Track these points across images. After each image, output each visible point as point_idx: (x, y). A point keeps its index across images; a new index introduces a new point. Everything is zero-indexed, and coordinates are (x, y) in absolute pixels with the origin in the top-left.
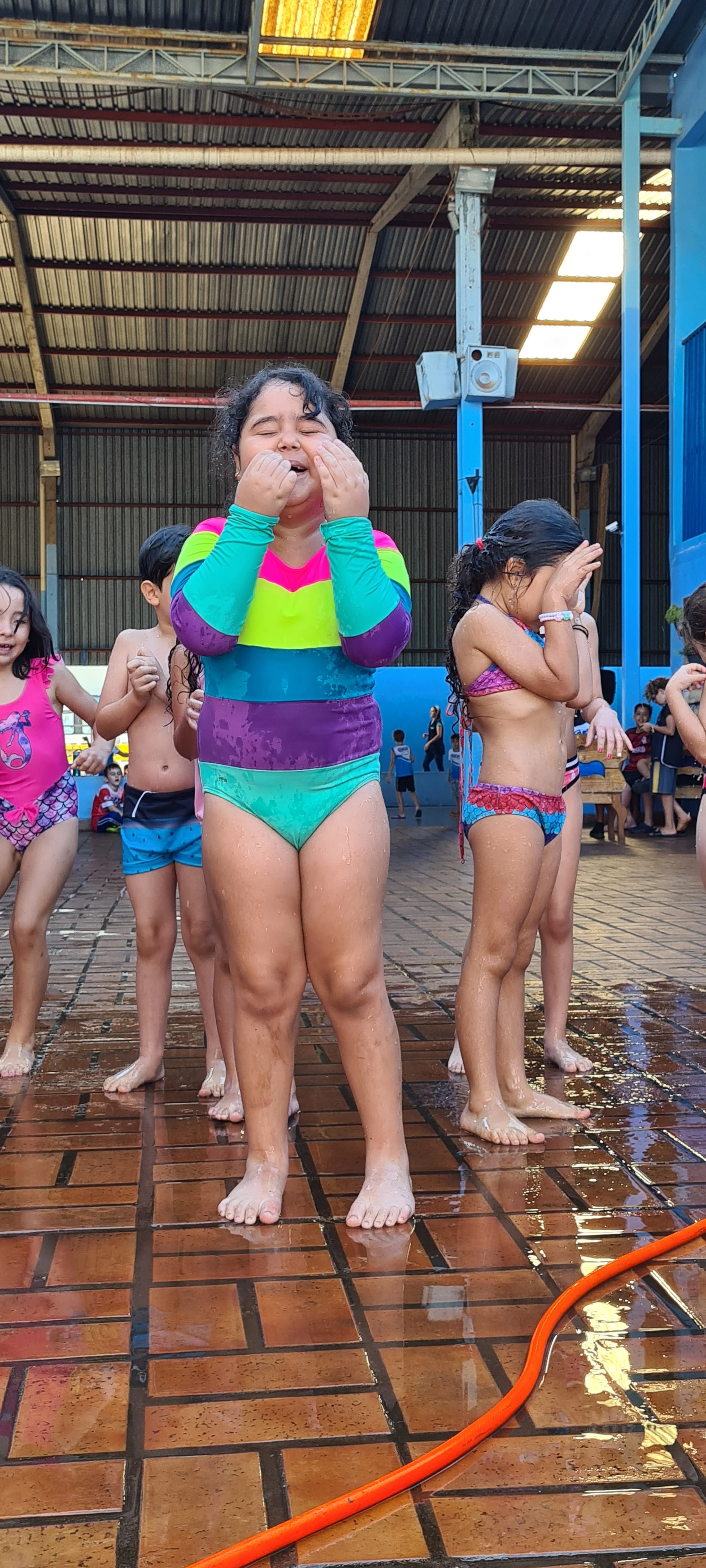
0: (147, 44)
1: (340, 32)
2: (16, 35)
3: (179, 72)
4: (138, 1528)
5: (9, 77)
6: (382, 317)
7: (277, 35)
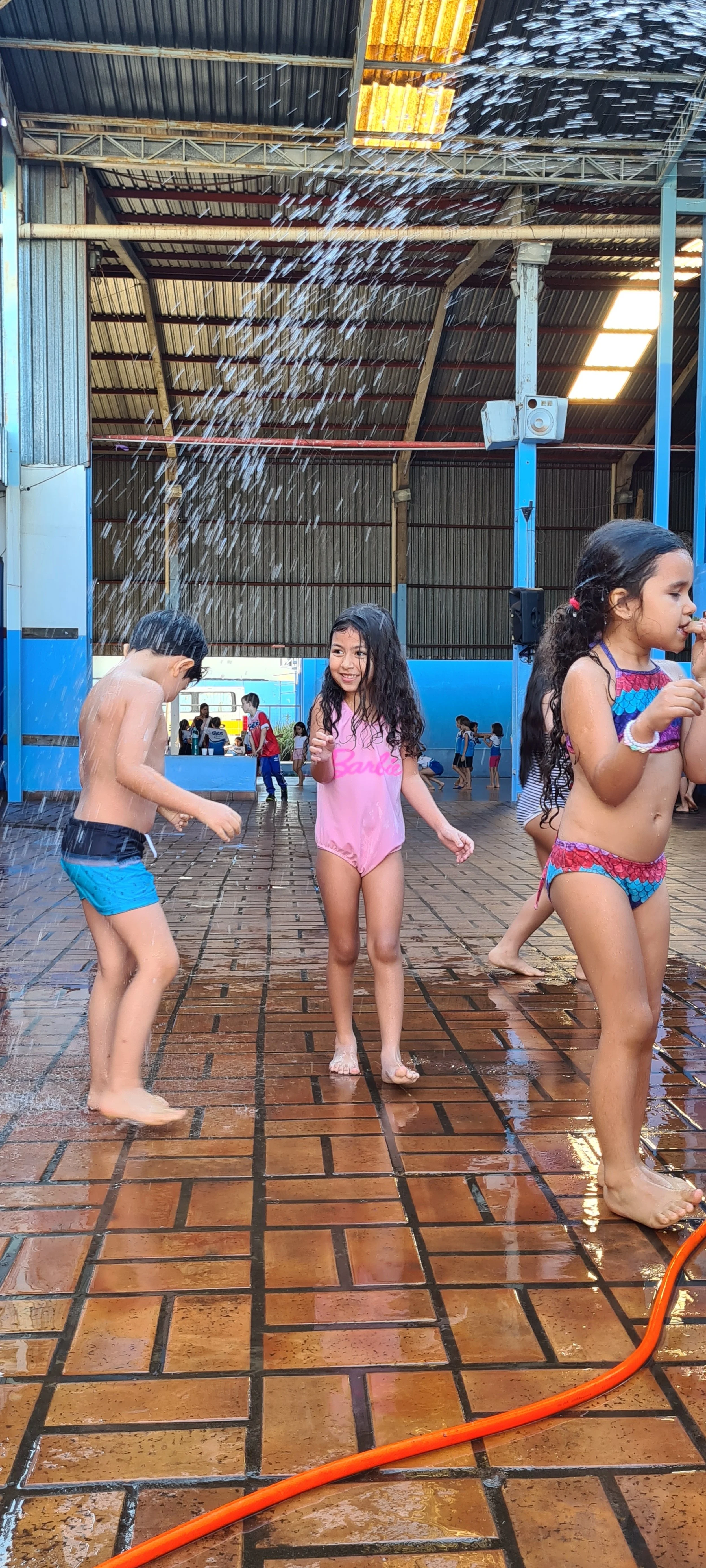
0: (259, 139)
1: (421, 126)
2: (150, 132)
3: (286, 163)
4: (261, 1434)
5: (144, 168)
6: (453, 364)
7: (368, 130)
